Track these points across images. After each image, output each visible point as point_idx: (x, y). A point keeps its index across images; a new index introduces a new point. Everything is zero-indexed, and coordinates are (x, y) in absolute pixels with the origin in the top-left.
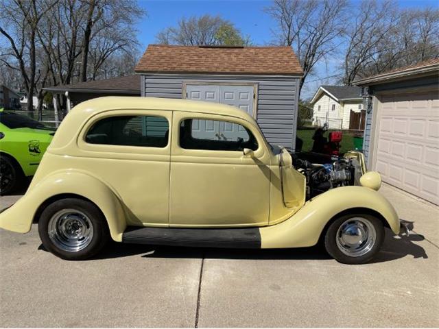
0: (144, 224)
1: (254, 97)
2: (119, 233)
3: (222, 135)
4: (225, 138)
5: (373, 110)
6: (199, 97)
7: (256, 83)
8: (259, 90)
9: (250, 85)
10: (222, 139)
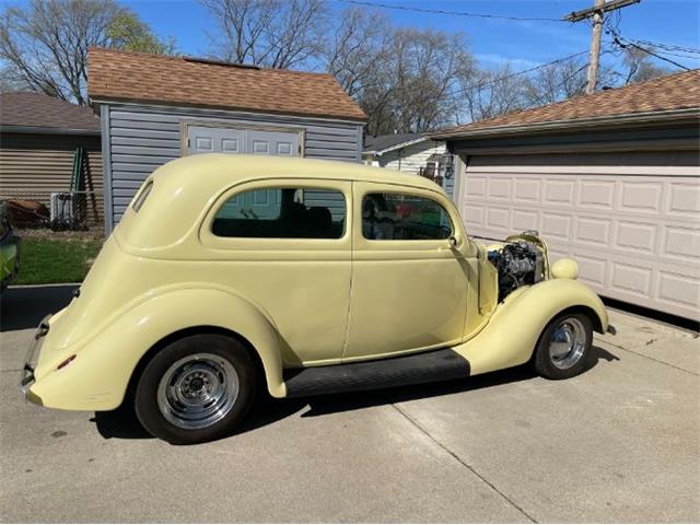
0: (304, 363)
1: (300, 151)
2: (280, 383)
3: (251, 211)
4: (254, 216)
5: (456, 173)
6: (210, 148)
7: (301, 129)
8: (306, 140)
9: (292, 131)
10: (251, 217)
